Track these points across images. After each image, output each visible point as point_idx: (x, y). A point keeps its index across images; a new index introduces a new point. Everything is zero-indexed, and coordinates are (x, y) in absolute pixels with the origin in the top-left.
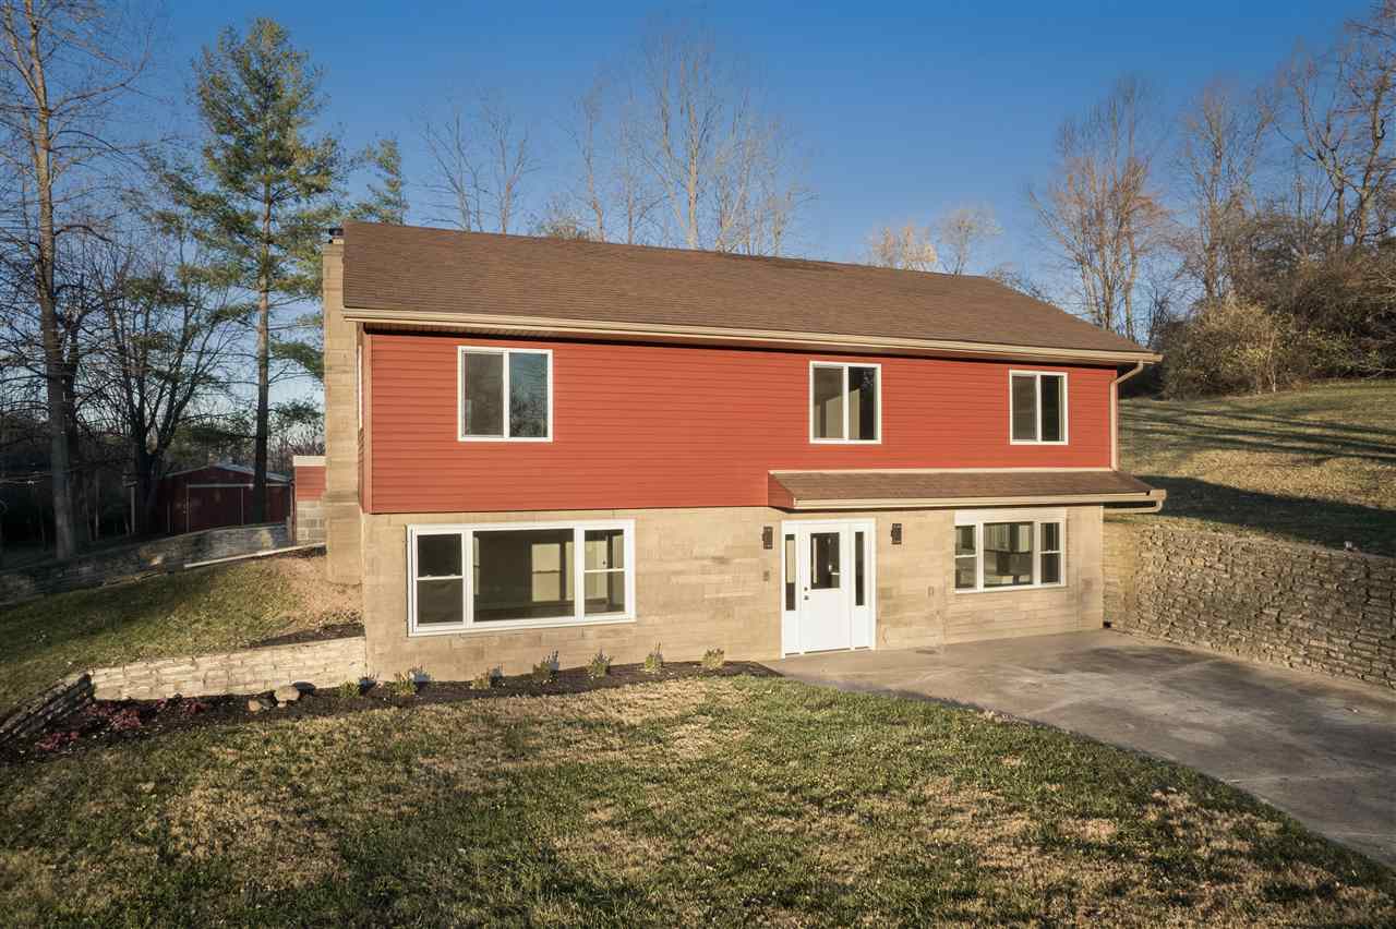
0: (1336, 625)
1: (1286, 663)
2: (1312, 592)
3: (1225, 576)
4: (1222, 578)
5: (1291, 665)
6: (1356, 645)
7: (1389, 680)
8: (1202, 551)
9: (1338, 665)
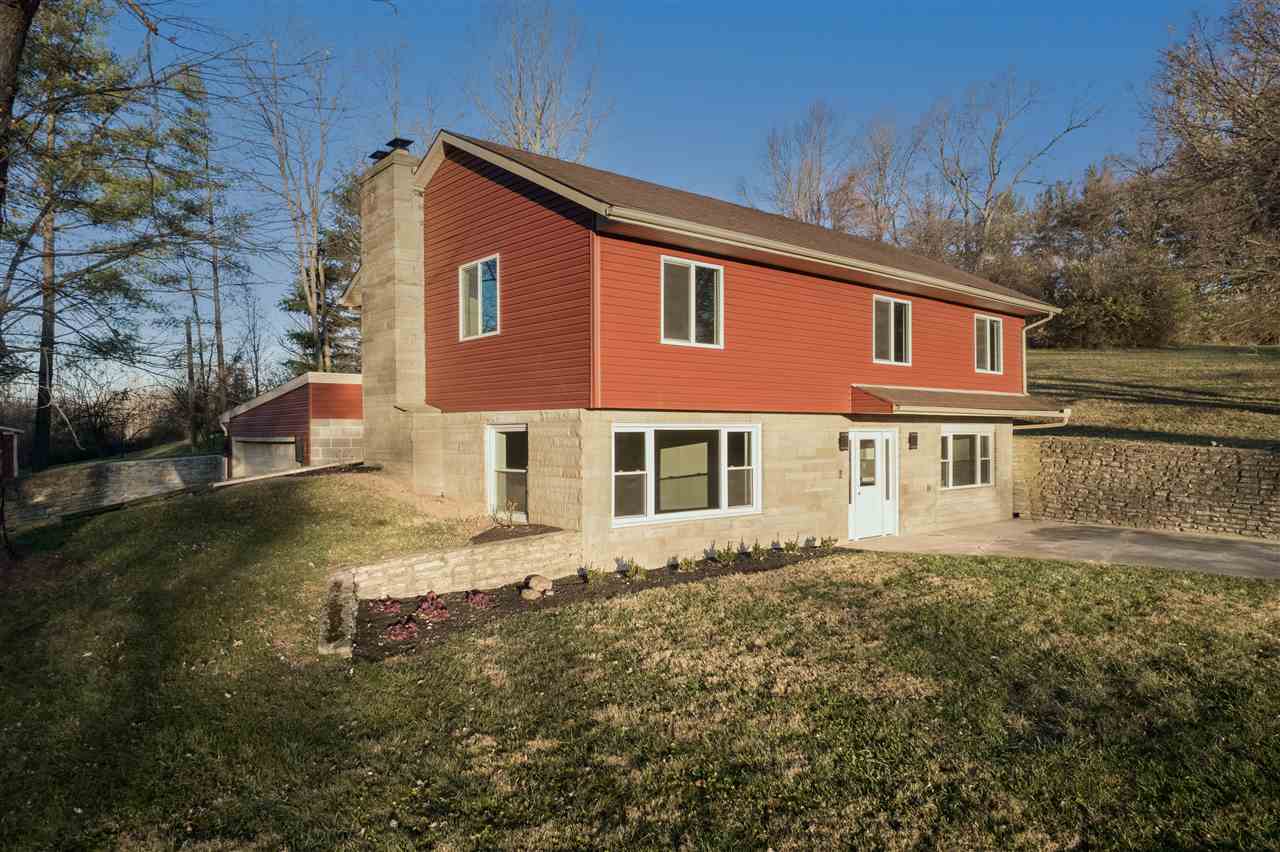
0: (1216, 498)
1: (1177, 529)
2: (1196, 477)
3: (1120, 471)
4: (1118, 472)
5: (1181, 530)
6: (1234, 511)
7: (1261, 532)
8: (1098, 454)
9: (1220, 526)
